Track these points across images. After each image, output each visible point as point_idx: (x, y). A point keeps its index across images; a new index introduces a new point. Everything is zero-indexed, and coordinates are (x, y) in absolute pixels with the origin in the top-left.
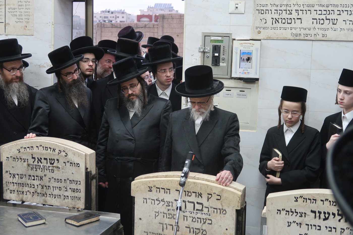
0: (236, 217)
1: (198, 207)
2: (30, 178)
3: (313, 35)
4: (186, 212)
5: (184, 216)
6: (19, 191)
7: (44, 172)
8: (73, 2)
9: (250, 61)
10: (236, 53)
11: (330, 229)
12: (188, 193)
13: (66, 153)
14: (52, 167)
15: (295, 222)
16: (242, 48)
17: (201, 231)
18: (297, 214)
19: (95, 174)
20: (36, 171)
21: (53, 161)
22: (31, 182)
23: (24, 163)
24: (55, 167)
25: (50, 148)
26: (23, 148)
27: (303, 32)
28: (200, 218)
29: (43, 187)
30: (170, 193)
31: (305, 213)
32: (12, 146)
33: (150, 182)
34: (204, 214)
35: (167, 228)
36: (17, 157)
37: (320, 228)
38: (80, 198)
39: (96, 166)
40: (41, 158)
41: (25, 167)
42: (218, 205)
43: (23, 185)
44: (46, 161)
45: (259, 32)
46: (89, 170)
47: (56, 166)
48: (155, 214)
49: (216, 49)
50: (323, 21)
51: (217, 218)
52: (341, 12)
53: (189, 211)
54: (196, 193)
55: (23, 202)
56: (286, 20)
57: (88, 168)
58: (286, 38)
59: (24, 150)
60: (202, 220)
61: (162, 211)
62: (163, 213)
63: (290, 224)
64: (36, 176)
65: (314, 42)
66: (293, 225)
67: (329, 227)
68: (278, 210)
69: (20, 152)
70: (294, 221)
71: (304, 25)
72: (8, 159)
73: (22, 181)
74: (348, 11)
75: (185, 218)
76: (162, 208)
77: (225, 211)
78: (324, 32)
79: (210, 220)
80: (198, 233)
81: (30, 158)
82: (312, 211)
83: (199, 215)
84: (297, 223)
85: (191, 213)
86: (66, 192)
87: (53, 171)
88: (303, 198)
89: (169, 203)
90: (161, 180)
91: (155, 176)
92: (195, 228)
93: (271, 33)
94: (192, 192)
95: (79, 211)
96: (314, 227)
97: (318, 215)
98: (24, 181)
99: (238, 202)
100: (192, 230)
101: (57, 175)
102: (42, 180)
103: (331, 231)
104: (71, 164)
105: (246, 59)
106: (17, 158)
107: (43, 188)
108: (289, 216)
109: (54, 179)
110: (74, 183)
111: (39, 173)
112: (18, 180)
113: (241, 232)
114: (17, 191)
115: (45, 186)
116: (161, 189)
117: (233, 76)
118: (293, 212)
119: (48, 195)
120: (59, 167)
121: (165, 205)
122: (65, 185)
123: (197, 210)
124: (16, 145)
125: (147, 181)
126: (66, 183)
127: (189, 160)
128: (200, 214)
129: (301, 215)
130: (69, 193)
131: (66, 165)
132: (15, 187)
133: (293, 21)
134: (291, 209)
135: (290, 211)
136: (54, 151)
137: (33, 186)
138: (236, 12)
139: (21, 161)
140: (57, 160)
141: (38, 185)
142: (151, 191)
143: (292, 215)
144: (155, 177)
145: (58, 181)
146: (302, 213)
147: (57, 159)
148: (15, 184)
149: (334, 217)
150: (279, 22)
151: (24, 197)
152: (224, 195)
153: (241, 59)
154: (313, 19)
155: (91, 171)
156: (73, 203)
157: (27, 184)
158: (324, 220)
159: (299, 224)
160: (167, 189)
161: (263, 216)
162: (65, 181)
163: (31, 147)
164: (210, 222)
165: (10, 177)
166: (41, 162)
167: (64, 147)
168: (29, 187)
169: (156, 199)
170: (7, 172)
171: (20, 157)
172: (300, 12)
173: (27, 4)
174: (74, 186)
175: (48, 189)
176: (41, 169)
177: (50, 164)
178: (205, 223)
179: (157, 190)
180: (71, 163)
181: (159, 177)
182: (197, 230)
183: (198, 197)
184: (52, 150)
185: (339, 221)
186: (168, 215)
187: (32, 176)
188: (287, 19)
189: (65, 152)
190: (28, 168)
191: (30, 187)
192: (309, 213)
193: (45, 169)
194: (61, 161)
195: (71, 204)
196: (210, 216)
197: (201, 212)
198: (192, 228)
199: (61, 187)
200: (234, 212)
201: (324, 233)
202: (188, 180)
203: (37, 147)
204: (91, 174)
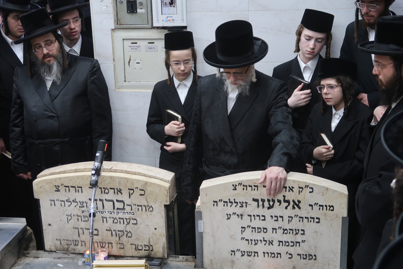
0: (165, 213)
1: (118, 205)
4: (104, 212)
5: (102, 217)
9: (173, 5)
11: (276, 219)
12: (104, 190)
15: (235, 213)
17: (126, 233)
18: (236, 204)
28: (123, 219)
30: (82, 192)
31: (246, 203)
33: (55, 180)
34: (127, 213)
35: (83, 232)
37: (265, 218)
42: (143, 201)
48: (67, 218)
51: (142, 216)
53: (108, 212)
54: (114, 189)
60: (125, 220)
61: (75, 214)
62: (76, 216)
63: (229, 217)
66: (234, 218)
67: (275, 216)
68: (214, 201)
70: (233, 213)
75: (105, 220)
76: (74, 210)
77: (151, 208)
79: (135, 219)
80: (121, 236)
82: (254, 200)
83: (121, 215)
84: (238, 215)
85: (111, 214)
88: (242, 185)
89: (83, 204)
90: (70, 176)
92: (118, 231)
94: (109, 188)
96: (257, 218)
97: (261, 203)
99: (166, 195)
100: (114, 233)
103: (277, 220)
105: (168, 3)
108: (227, 207)
113: (173, 229)
116: (70, 188)
117: (154, 25)
118: (231, 202)
123: (117, 209)
127: (101, 152)
128: (122, 213)
129: (242, 205)
134: (229, 199)
135: (228, 201)
142: (58, 191)
143: (231, 206)
144: (62, 173)
146: (243, 203)
149: (280, 205)
152: (149, 189)
153: (163, 2)
158: (269, 208)
159: (240, 215)
160: (78, 187)
161: (197, 210)
164: (135, 222)
169: (67, 200)
178: (128, 223)
179: (65, 189)
182: (120, 233)
183: (118, 194)
185: (286, 208)
186: (83, 218)
192: (250, 201)
196: (134, 214)
197: (122, 211)
198: (114, 230)
200: (163, 208)
201: (270, 224)
202: (103, 174)
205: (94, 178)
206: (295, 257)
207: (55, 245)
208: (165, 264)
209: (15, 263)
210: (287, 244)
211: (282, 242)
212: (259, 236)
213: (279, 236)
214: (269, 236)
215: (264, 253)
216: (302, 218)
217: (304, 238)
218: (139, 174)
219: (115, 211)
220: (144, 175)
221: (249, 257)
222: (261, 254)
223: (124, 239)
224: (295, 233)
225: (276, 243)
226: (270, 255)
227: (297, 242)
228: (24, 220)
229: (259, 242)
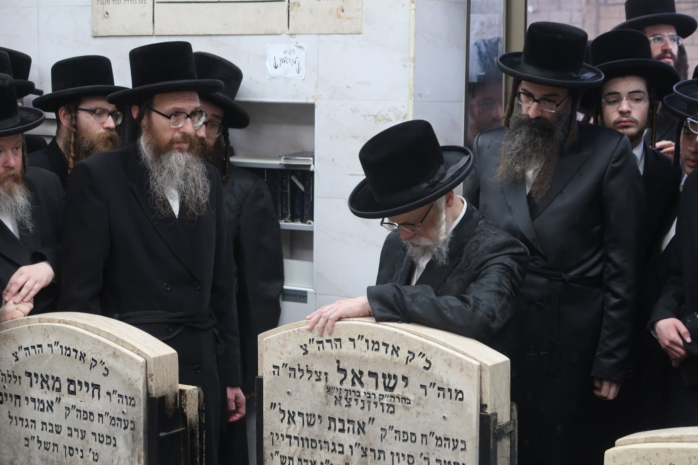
2: (333, 426)
6: (303, 460)
7: (369, 410)
13: (428, 359)
14: (389, 398)
19: (508, 424)
20: (347, 408)
21: (393, 382)
22: (334, 437)
23: (318, 383)
24: (397, 397)
25: (384, 344)
26: (315, 342)
29: (365, 453)
32: (287, 335)
33: (658, 453)
36: (299, 365)
39: (511, 401)
40: (361, 373)
41: (319, 394)
43: (314, 445)
44: (373, 380)
46: (489, 411)
47: (401, 394)
57: (486, 406)
59: (319, 348)
64: (349, 421)
69: (306, 352)
72: (276, 371)
73: (310, 433)
81: (332, 369)
87: (392, 411)
90: (692, 449)
91: (676, 438)
98: (316, 433)
101: (402, 419)
102: (364, 432)
104: (442, 393)
106: (299, 370)
107: (365, 455)
109: (396, 432)
110: (449, 447)
111: (356, 412)
112: (301, 430)
114: (300, 460)
115: (372, 450)
120: (408, 399)
122: (424, 449)
124: (297, 332)
125: (649, 451)
126: (426, 444)
131: (426, 394)
132: (294, 449)
136: (396, 352)
137: (339, 449)
139: (309, 379)
140: (404, 378)
141: (354, 447)
144: (674, 440)
145: (406, 438)
147: (403, 376)
148: (293, 440)
155: (496, 414)
157: (325, 442)
162: (424, 440)
163: (335, 339)
165: (282, 421)
166: (361, 383)
167: (423, 343)
168: (328, 450)
170: (273, 405)
171: (307, 366)
174: (447, 454)
175: (379, 458)
176: (362, 401)
177: (386, 390)
180: (439, 389)
181: (687, 440)
184: (390, 349)
187: (337, 421)
189: (424, 358)
190: (326, 397)
191: (332, 451)
193: (372, 403)
194: (415, 381)
199: (412, 456)
203: (352, 340)
204: (496, 420)
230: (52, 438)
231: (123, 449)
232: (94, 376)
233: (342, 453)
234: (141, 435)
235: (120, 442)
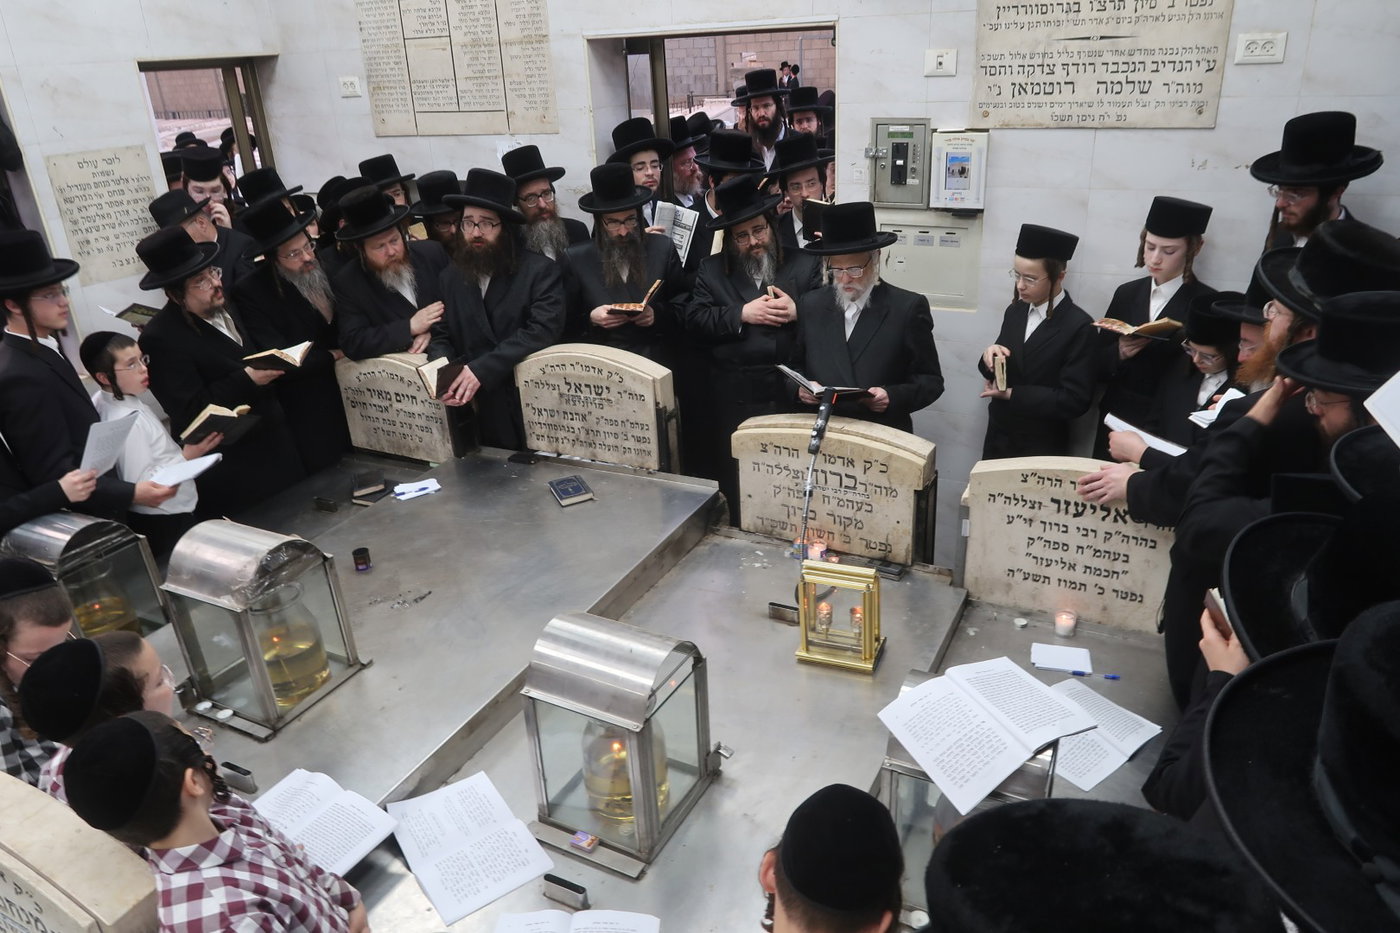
0: (914, 502)
1: (848, 482)
2: (566, 417)
3: (1097, 118)
4: (827, 489)
5: (823, 495)
6: (550, 437)
7: (588, 407)
8: (629, 57)
9: (965, 175)
10: (939, 159)
11: (1085, 533)
12: (830, 459)
13: (621, 376)
14: (599, 400)
15: (1021, 516)
16: (950, 149)
17: (854, 522)
18: (1024, 503)
20: (574, 406)
21: (600, 390)
22: (568, 423)
23: (554, 391)
24: (604, 399)
25: (592, 367)
26: (549, 365)
27: (1076, 111)
28: (852, 501)
30: (797, 457)
31: (1040, 503)
33: (762, 436)
34: (859, 495)
35: (794, 513)
36: (541, 380)
37: (1067, 529)
38: (649, 453)
40: (580, 385)
41: (555, 398)
42: (883, 481)
43: (556, 428)
44: (588, 389)
45: (986, 115)
46: (661, 406)
47: (606, 397)
48: (775, 490)
49: (900, 150)
50: (1119, 85)
51: (881, 503)
52: (1161, 66)
53: (832, 489)
54: (843, 458)
55: (559, 455)
56: (1042, 86)
57: (659, 402)
58: (1041, 124)
59: (552, 370)
60: (855, 504)
61: (786, 486)
63: (1011, 520)
64: (576, 414)
65: (1099, 133)
66: (1018, 522)
67: (1084, 529)
68: (990, 495)
69: (544, 373)
70: (1018, 515)
71: (1081, 95)
72: (527, 384)
73: (553, 421)
74: (1175, 62)
76: (783, 479)
77: (895, 492)
78: (1119, 111)
79: (870, 505)
80: (848, 526)
81: (562, 383)
82: (1053, 500)
83: (850, 496)
84: (1025, 519)
85: (836, 492)
86: (626, 442)
87: (602, 407)
88: (1037, 476)
89: (797, 474)
92: (844, 517)
93: (1009, 114)
94: (836, 456)
95: (650, 473)
96: (1055, 528)
97: (1063, 506)
98: (557, 421)
99: (918, 477)
100: (838, 520)
101: (608, 412)
102: (586, 420)
103: (1086, 535)
104: (631, 396)
105: (957, 171)
106: (541, 383)
107: (588, 433)
108: (1010, 506)
109: (605, 420)
110: (639, 428)
111: (580, 408)
112: (547, 420)
114: (548, 436)
115: (592, 430)
116: (782, 449)
117: (931, 206)
118: (1017, 499)
119: (598, 446)
120: (611, 400)
121: (790, 477)
122: (623, 429)
123: (846, 486)
124: (537, 361)
125: (758, 434)
126: (625, 426)
128: (852, 494)
129: (1033, 505)
130: (631, 444)
131: (621, 397)
132: (544, 431)
133: (1056, 87)
134: (1014, 495)
135: (1012, 497)
136: (601, 372)
137: (571, 430)
138: (938, 74)
139: (548, 389)
140: (607, 388)
141: (580, 429)
142: (765, 451)
143: (1015, 505)
144: (772, 427)
145: (612, 423)
146: (1035, 502)
147: (606, 386)
148: (542, 425)
149: (1093, 513)
150: (1026, 92)
151: (561, 447)
152: (894, 465)
153: (949, 170)
154: (1098, 83)
155: (666, 406)
156: (640, 460)
157: (563, 426)
158: (1075, 516)
159: (1028, 520)
160: (793, 449)
161: (963, 504)
162: (623, 424)
163: (561, 364)
164: (869, 508)
165: (534, 414)
166: (581, 391)
167: (616, 367)
168: (565, 431)
169: (776, 466)
170: (528, 405)
171: (546, 381)
172: (1072, 69)
173: (542, 71)
174: (638, 432)
175: (597, 435)
176: (583, 401)
177: (596, 395)
178: (859, 509)
179: (775, 450)
180: (629, 394)
181: (780, 426)
182: (846, 520)
183: (848, 466)
184: (597, 370)
185: (1104, 519)
186: (796, 492)
187: (568, 413)
188: (1045, 84)
189: (619, 375)
190: (560, 399)
191: (568, 431)
192: (1047, 502)
193: (589, 403)
194: (614, 390)
195: (636, 461)
196: (869, 498)
197: (853, 491)
198: (838, 516)
199: (617, 434)
200: (912, 495)
201: (1074, 538)
202: (828, 434)
203: (572, 365)
204: (666, 411)
205: (814, 442)
206: (1109, 594)
207: (755, 524)
208: (908, 573)
209: (700, 541)
210: (1098, 572)
211: (1090, 568)
212: (1056, 555)
213: (1087, 558)
214: (1071, 556)
215: (1060, 580)
216: (1128, 537)
217: (1126, 567)
218: (882, 441)
219: (842, 490)
220: (889, 444)
221: (1035, 583)
222: (1054, 581)
223: (851, 530)
224: (1112, 557)
225: (1080, 569)
226: (1068, 584)
227: (1114, 572)
228: (716, 483)
229: (1054, 563)
230: (391, 428)
231: (437, 435)
232: (411, 391)
233: (573, 432)
234: (447, 426)
235: (435, 431)
